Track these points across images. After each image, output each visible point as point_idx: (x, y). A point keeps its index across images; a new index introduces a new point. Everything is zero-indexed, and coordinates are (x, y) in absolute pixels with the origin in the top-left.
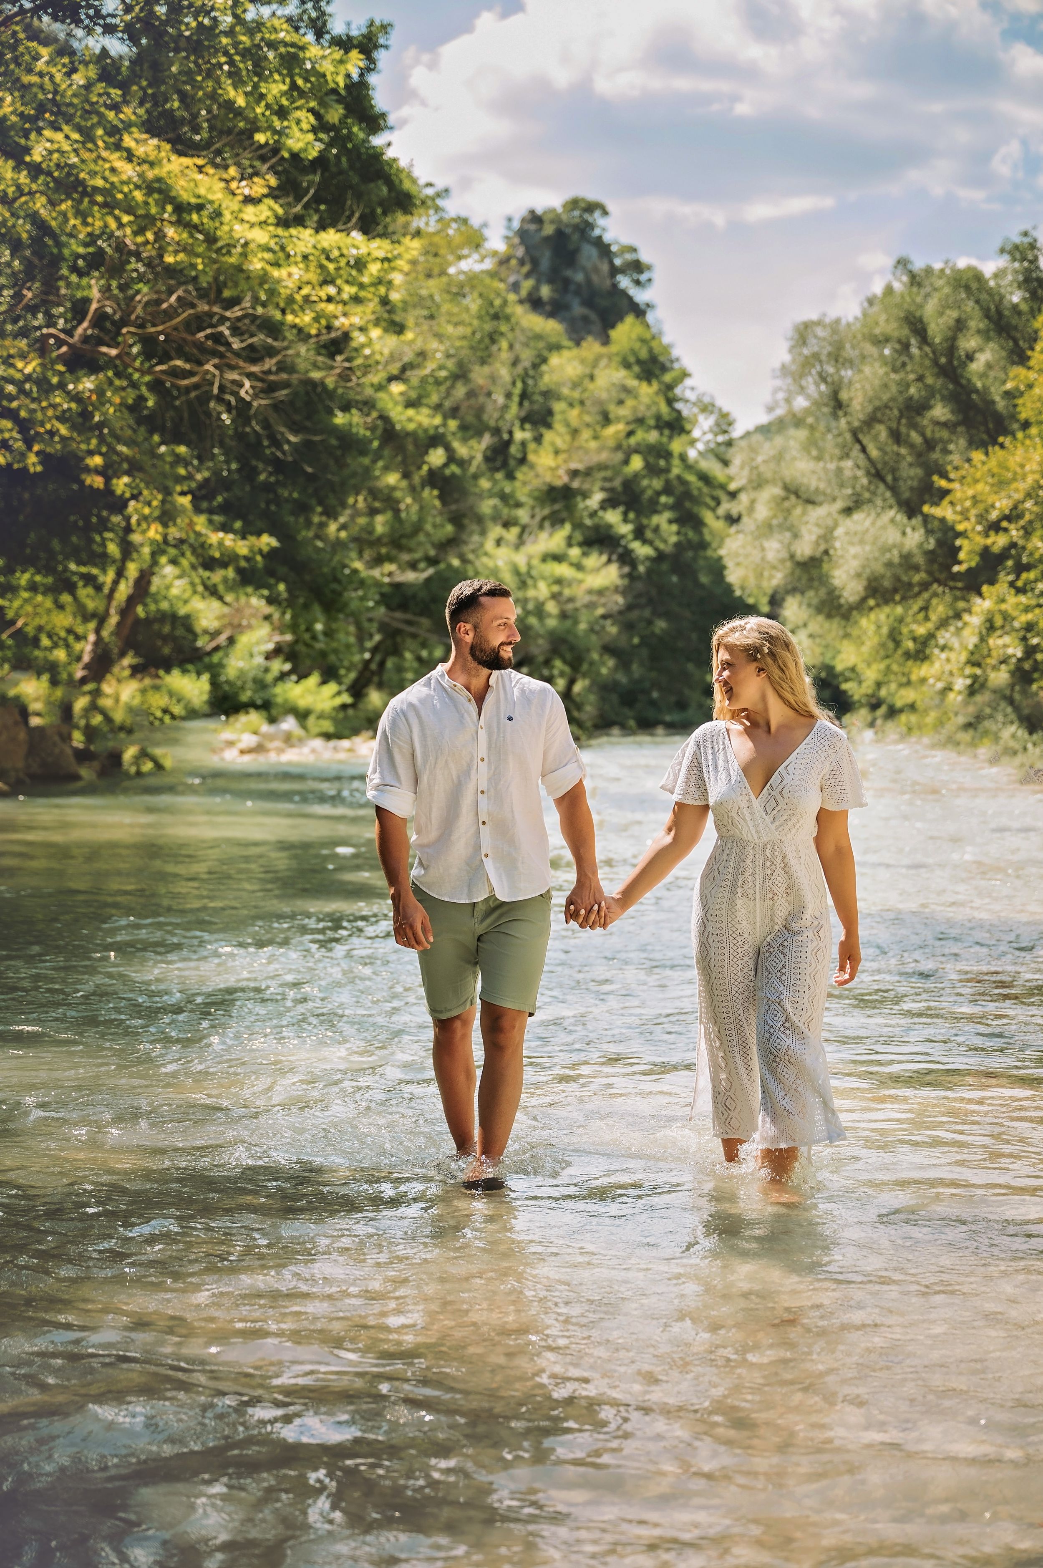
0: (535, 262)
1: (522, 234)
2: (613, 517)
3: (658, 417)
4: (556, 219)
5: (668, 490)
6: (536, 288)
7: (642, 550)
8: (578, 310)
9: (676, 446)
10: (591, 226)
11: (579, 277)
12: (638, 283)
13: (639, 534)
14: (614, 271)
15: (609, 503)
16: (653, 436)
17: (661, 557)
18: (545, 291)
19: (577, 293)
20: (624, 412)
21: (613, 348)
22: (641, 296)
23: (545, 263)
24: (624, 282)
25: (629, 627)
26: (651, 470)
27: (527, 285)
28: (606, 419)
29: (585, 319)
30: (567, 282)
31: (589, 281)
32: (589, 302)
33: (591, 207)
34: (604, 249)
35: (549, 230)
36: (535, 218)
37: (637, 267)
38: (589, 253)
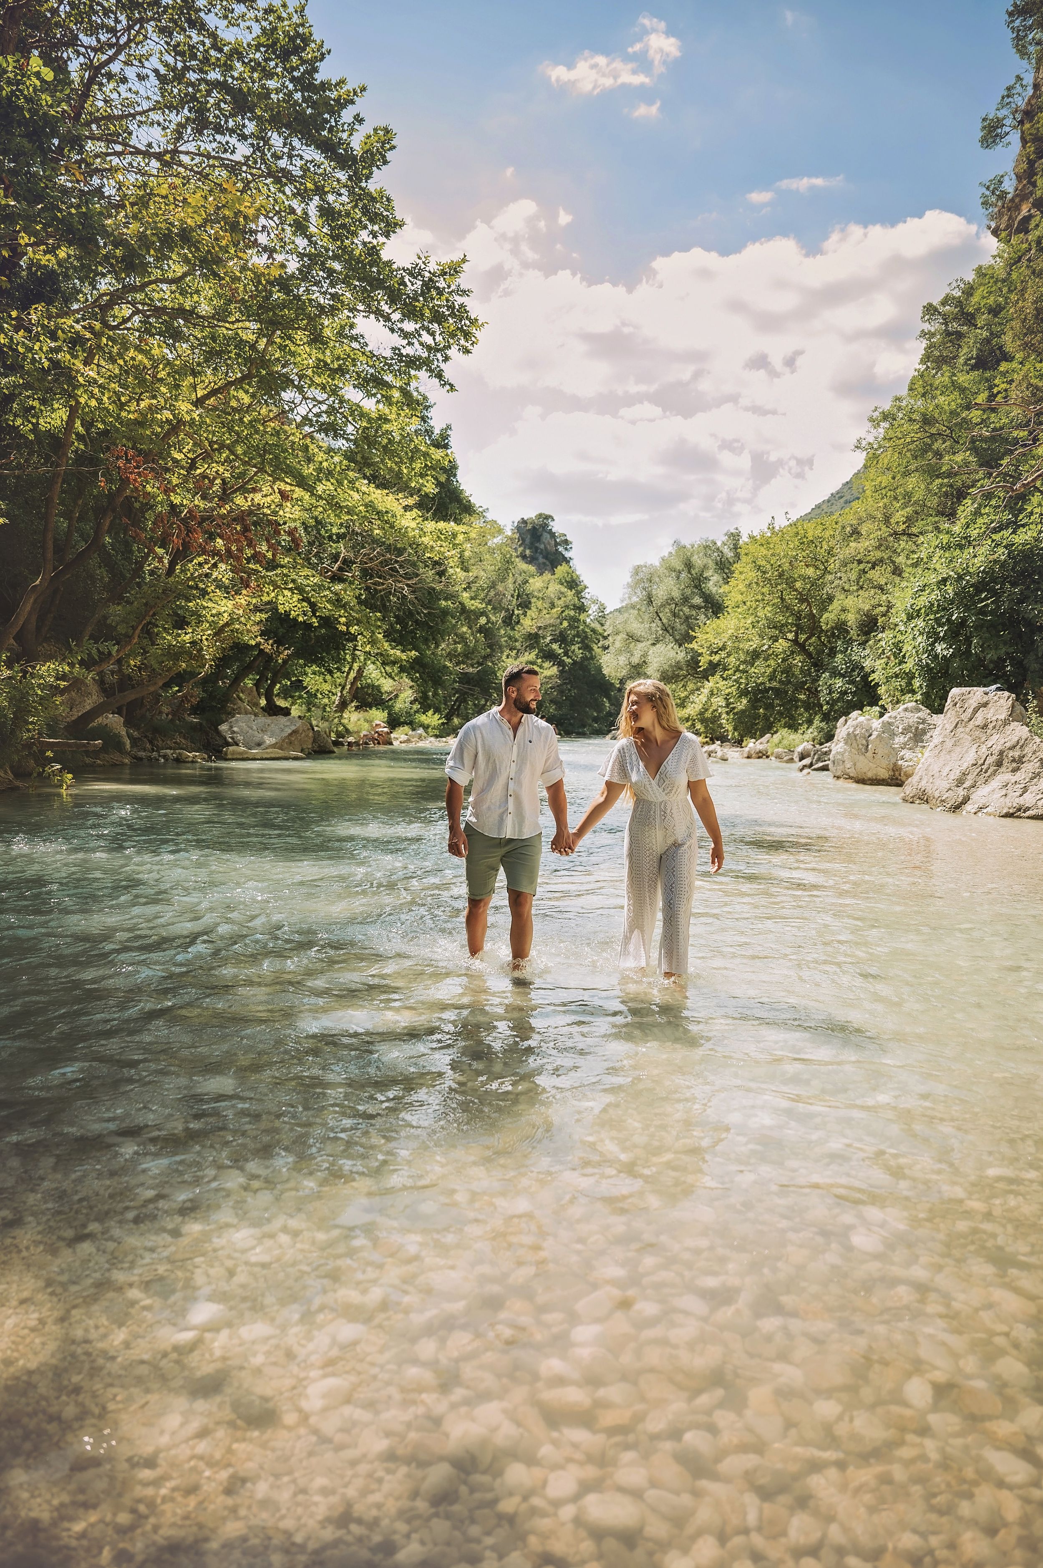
0: (524, 540)
1: (518, 528)
2: (555, 646)
3: (574, 605)
4: (533, 522)
5: (578, 635)
6: (524, 551)
7: (568, 661)
8: (541, 560)
9: (582, 617)
10: (547, 525)
11: (542, 546)
12: (566, 549)
13: (566, 654)
14: (557, 544)
15: (554, 641)
16: (572, 613)
17: (575, 663)
18: (528, 552)
19: (541, 553)
20: (561, 603)
21: (556, 576)
22: (567, 555)
23: (528, 541)
24: (561, 549)
25: (561, 692)
26: (571, 627)
27: (520, 549)
28: (553, 606)
29: (544, 564)
30: (537, 548)
31: (546, 548)
32: (546, 557)
33: (548, 517)
34: (552, 535)
35: (529, 527)
36: (524, 521)
37: (566, 542)
38: (546, 536)
